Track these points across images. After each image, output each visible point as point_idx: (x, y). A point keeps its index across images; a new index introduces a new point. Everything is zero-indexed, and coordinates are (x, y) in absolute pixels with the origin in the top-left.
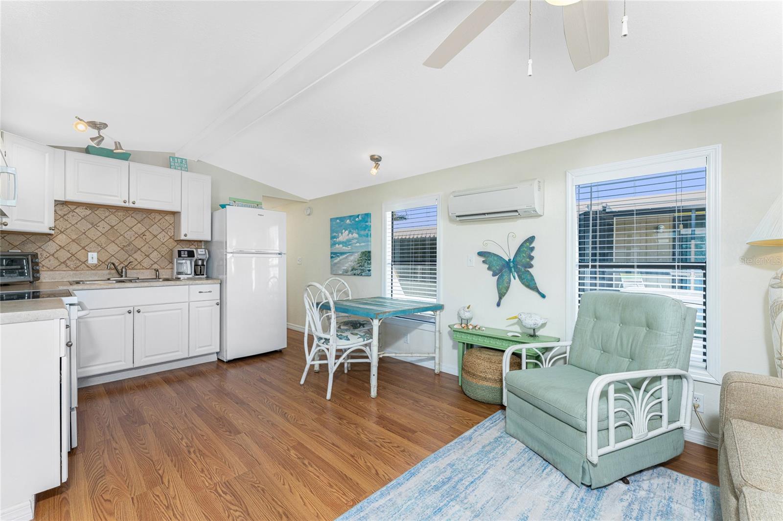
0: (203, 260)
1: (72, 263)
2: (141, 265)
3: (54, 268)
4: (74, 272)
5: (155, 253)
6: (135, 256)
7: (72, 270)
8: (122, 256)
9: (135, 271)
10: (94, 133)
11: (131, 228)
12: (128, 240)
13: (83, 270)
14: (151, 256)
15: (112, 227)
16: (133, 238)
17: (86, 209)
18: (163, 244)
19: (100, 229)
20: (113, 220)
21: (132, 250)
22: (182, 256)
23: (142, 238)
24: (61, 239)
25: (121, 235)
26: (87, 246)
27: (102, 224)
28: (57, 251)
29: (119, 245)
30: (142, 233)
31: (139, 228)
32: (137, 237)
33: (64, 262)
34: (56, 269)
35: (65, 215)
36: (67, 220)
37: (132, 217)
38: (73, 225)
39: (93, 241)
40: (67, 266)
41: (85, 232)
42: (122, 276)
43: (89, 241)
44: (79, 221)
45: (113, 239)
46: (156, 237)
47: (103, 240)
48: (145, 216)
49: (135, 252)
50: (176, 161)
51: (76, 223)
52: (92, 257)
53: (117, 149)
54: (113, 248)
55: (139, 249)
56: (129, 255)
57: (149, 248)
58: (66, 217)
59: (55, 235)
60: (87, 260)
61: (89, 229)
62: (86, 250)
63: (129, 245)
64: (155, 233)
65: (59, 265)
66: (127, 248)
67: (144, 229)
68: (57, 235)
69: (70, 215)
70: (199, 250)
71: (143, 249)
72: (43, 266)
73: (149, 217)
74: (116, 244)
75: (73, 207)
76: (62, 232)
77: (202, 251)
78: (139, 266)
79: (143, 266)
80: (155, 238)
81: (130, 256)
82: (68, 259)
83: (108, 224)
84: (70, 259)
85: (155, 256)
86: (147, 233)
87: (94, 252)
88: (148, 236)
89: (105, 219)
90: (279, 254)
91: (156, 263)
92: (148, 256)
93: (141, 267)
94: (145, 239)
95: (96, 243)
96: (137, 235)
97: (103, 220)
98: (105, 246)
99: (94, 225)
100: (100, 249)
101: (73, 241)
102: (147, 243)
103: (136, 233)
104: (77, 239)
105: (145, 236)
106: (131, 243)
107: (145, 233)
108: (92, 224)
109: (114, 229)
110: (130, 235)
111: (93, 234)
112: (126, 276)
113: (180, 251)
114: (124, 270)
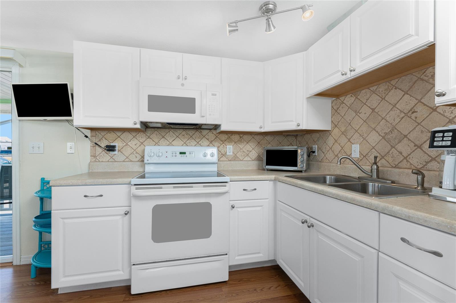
2: (407, 161)
3: (332, 161)
6: (400, 147)
9: (397, 170)
11: (394, 106)
12: (391, 124)
13: (348, 164)
14: (425, 146)
15: (373, 110)
16: (398, 120)
17: (351, 96)
19: (362, 115)
21: (396, 139)
23: (410, 117)
24: (336, 131)
25: (383, 119)
26: (351, 137)
27: (364, 109)
29: (380, 133)
30: (411, 110)
31: (407, 103)
32: (403, 117)
33: (336, 156)
35: (338, 108)
36: (339, 114)
38: (342, 117)
39: (356, 131)
41: (350, 123)
42: (372, 177)
43: (353, 132)
44: (346, 112)
47: (364, 128)
48: (415, 78)
49: (400, 142)
51: (345, 115)
52: (355, 150)
54: (374, 138)
55: (405, 136)
56: (391, 146)
58: (338, 110)
59: (332, 130)
60: (351, 154)
61: (353, 118)
62: (351, 142)
65: (334, 158)
67: (414, 102)
68: (333, 130)
69: (341, 108)
71: (411, 136)
72: (327, 158)
73: (422, 80)
74: (377, 132)
76: (336, 126)
79: (411, 164)
81: (393, 147)
83: (369, 107)
84: (340, 153)
87: (357, 143)
89: (366, 102)
94: (416, 118)
95: (359, 133)
96: (403, 115)
97: (365, 104)
98: (366, 135)
99: (357, 112)
100: (362, 139)
101: (343, 133)
102: (419, 124)
103: (401, 111)
104: (346, 131)
105: (414, 114)
106: (394, 128)
107: (415, 108)
108: (356, 112)
109: (375, 112)
110: (393, 116)
111: (357, 123)
112: (378, 177)
113: (433, 134)
114: (375, 168)
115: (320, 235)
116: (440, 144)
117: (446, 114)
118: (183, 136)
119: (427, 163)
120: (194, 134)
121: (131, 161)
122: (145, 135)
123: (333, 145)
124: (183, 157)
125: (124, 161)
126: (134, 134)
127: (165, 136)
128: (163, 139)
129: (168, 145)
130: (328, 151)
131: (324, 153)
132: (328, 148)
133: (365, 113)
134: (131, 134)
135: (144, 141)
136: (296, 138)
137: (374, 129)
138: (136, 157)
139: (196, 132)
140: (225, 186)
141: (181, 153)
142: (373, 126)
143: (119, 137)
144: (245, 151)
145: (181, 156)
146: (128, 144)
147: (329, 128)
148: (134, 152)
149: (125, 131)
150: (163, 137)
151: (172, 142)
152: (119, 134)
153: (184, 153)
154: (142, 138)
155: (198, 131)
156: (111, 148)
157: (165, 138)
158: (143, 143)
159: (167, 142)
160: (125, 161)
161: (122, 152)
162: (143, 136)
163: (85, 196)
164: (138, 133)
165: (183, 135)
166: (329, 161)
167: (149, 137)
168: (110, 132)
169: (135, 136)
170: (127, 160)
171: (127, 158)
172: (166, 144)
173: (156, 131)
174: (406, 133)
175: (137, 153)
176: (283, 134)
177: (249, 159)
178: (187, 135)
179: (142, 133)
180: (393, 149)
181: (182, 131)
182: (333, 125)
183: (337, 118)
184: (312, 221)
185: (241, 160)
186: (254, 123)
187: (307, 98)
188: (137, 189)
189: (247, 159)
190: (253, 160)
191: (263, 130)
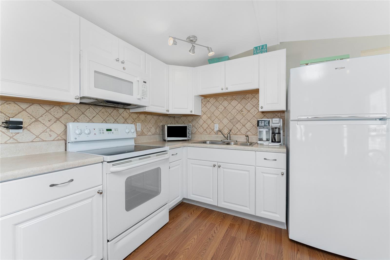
0: (279, 129)
1: (208, 130)
2: (240, 132)
3: (202, 133)
4: (209, 135)
5: (249, 123)
6: (237, 126)
7: (208, 134)
8: (230, 126)
9: (236, 136)
11: (235, 107)
12: (233, 115)
13: (212, 134)
14: (246, 126)
15: (225, 108)
16: (236, 114)
17: (214, 99)
18: (254, 116)
19: (220, 110)
20: (226, 103)
21: (235, 122)
22: (260, 125)
23: (241, 113)
24: (204, 117)
25: (230, 112)
26: (214, 120)
27: (221, 107)
28: (203, 123)
29: (229, 119)
30: (241, 110)
31: (239, 107)
32: (238, 113)
33: (205, 130)
34: (203, 133)
35: (206, 104)
36: (206, 107)
37: (235, 100)
38: (209, 109)
40: (207, 132)
41: (213, 112)
42: (228, 139)
43: (215, 117)
44: (211, 107)
45: (225, 115)
46: (249, 111)
47: (221, 116)
49: (237, 123)
50: (258, 49)
51: (210, 108)
52: (216, 127)
54: (225, 121)
55: (239, 121)
56: (234, 125)
57: (245, 120)
58: (206, 105)
60: (214, 129)
61: (215, 111)
62: (214, 123)
63: (233, 119)
64: (249, 109)
65: (204, 131)
66: (232, 121)
67: (242, 107)
68: (203, 115)
69: (207, 104)
70: (273, 119)
71: (241, 121)
72: (198, 132)
73: (245, 98)
74: (227, 118)
76: (205, 114)
77: (277, 121)
78: (239, 133)
79: (241, 133)
80: (249, 113)
81: (234, 126)
82: (207, 128)
83: (223, 106)
84: (208, 128)
85: (249, 125)
86: (244, 110)
87: (217, 123)
88: (245, 112)
90: (381, 119)
91: (249, 131)
93: (240, 134)
94: (243, 114)
95: (218, 118)
96: (238, 112)
97: (221, 104)
98: (222, 120)
99: (217, 108)
100: (220, 122)
101: (209, 118)
102: (244, 116)
103: (237, 110)
104: (211, 116)
105: (242, 112)
106: (234, 117)
107: (242, 110)
108: (216, 107)
109: (226, 109)
110: (234, 112)
111: (217, 113)
112: (230, 140)
113: (258, 121)
114: (229, 135)
115: (225, 170)
116: (261, 125)
117: (253, 114)
118: (103, 114)
119: (247, 132)
120: (112, 112)
121: (44, 141)
122: (62, 109)
123: (203, 124)
124: (110, 134)
125: (32, 142)
126: (47, 108)
127: (85, 112)
128: (83, 115)
129: (88, 122)
130: (199, 128)
131: (196, 128)
133: (221, 109)
134: (42, 107)
135: (61, 117)
136: (174, 119)
137: (226, 117)
138: (50, 136)
139: (113, 110)
140: (167, 153)
141: (107, 130)
143: (24, 110)
144: (148, 127)
145: (108, 133)
146: (39, 119)
147: (200, 115)
148: (48, 130)
149: (33, 104)
150: (83, 113)
151: (92, 118)
152: (24, 106)
153: (111, 130)
154: (58, 113)
155: (116, 110)
156: (15, 125)
157: (85, 115)
158: (59, 119)
159: (88, 118)
160: (34, 141)
161: (29, 130)
162: (59, 111)
164: (53, 107)
165: (103, 112)
166: (200, 133)
167: (67, 113)
168: (8, 102)
169: (49, 110)
170: (38, 139)
171: (37, 137)
172: (86, 120)
173: (75, 107)
174: (239, 120)
175: (51, 131)
176: (168, 116)
177: (151, 134)
178: (106, 112)
179: (58, 108)
180: (234, 127)
181: (102, 109)
182: (203, 113)
183: (205, 109)
184: (219, 164)
185: (146, 135)
186: (164, 107)
187: (195, 96)
188: (113, 165)
189: (150, 133)
190: (153, 135)
191: (168, 113)
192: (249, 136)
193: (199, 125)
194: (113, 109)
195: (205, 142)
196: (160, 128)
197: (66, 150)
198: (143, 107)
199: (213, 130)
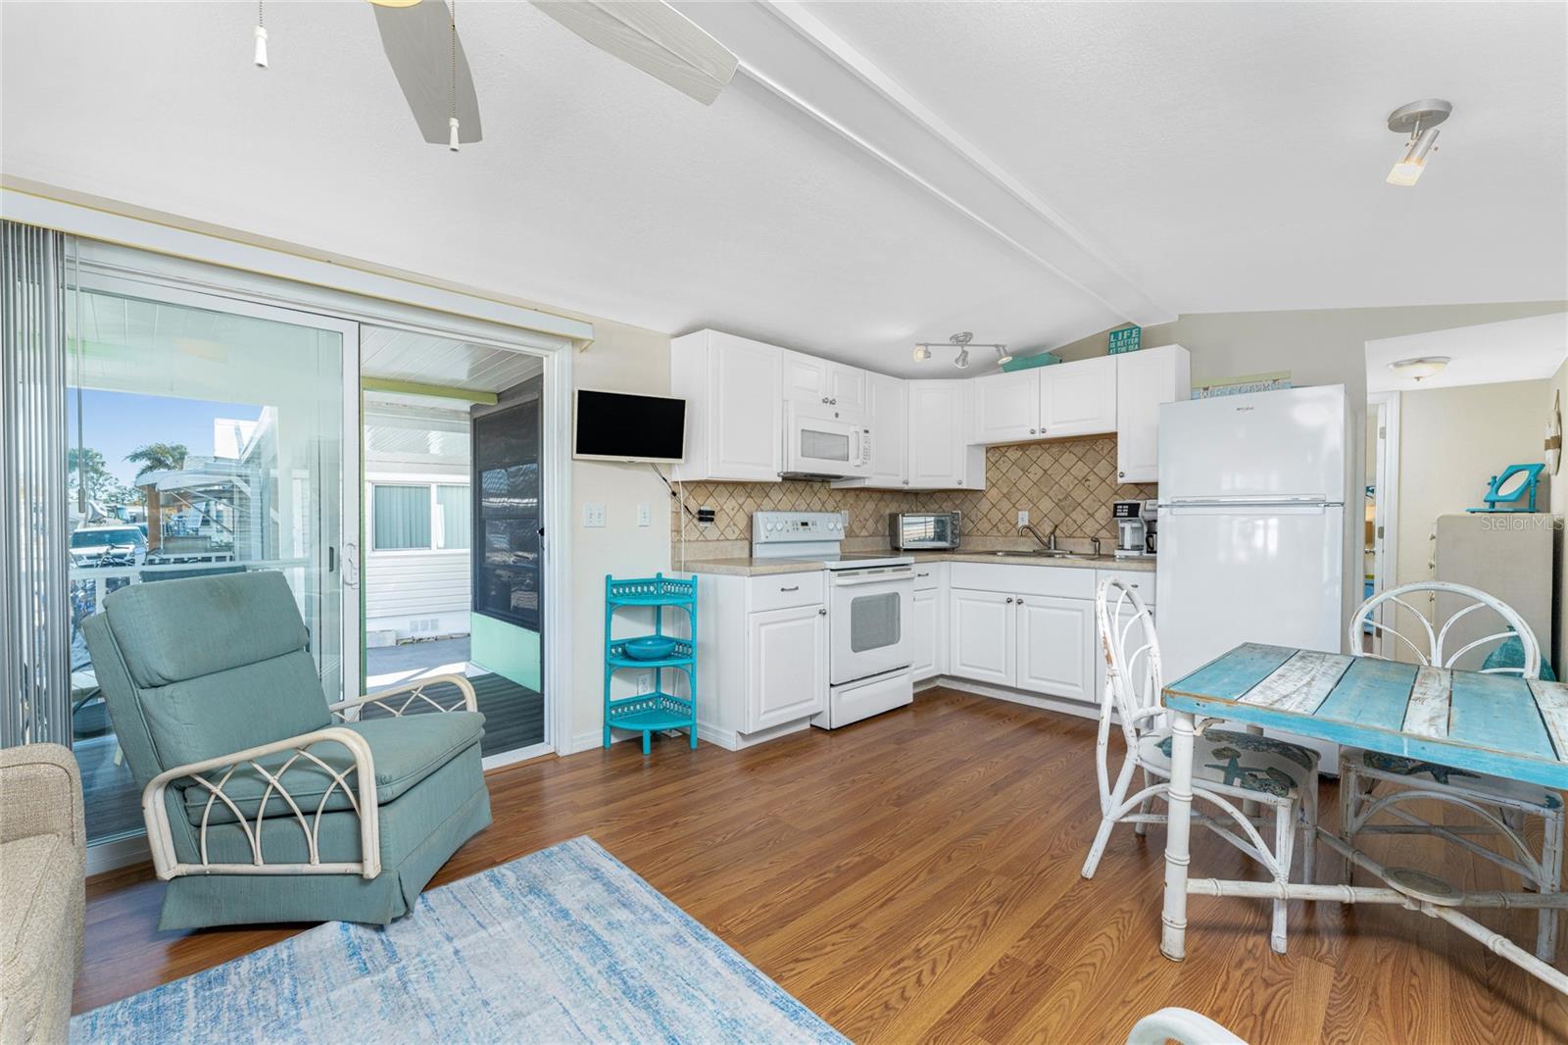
1: (1003, 526)
2: (1081, 530)
3: (987, 533)
4: (1004, 537)
6: (1074, 515)
8: (1057, 516)
9: (1071, 540)
10: (958, 351)
11: (1069, 471)
12: (1065, 490)
13: (1012, 536)
14: (1097, 515)
15: (1046, 472)
16: (1072, 486)
19: (1031, 476)
20: (1046, 460)
21: (1070, 506)
22: (1118, 514)
23: (1084, 485)
24: (994, 493)
25: (1056, 483)
26: (1017, 502)
27: (1034, 469)
28: (990, 509)
29: (1054, 499)
30: (1084, 477)
31: (1080, 470)
32: (1077, 484)
33: (995, 526)
34: (989, 534)
35: (997, 462)
36: (998, 469)
37: (1070, 452)
38: (1004, 474)
39: (1024, 494)
40: (999, 531)
41: (1016, 483)
42: (1050, 548)
43: (1019, 495)
44: (1010, 468)
47: (1034, 492)
48: (1088, 447)
49: (1074, 509)
50: (1120, 338)
51: (1008, 471)
52: (1022, 519)
53: (1001, 357)
54: (1046, 505)
55: (1079, 504)
56: (1065, 514)
57: (1094, 501)
58: (997, 465)
59: (988, 490)
60: (1017, 523)
61: (1020, 478)
62: (1016, 508)
64: (1103, 476)
65: (992, 529)
66: (1063, 503)
67: (1087, 470)
69: (1001, 462)
70: (1148, 502)
71: (1085, 505)
72: (978, 529)
73: (1094, 450)
74: (1050, 497)
75: (1003, 450)
76: (994, 485)
78: (1078, 533)
79: (1083, 533)
80: (1104, 484)
81: (1067, 515)
82: (999, 521)
83: (1041, 467)
84: (1001, 521)
86: (1091, 477)
87: (1025, 510)
88: (1094, 481)
89: (1037, 461)
92: (1092, 515)
93: (1079, 536)
94: (1088, 486)
95: (1027, 497)
96: (1077, 482)
98: (1037, 501)
99: (1025, 471)
100: (1032, 505)
101: (1004, 496)
102: (1091, 493)
103: (1075, 478)
104: (1008, 493)
105: (1087, 482)
106: (1068, 495)
108: (1022, 470)
109: (1048, 474)
110: (1067, 482)
111: (1025, 484)
112: (1055, 548)
113: (1116, 505)
114: (1052, 538)
115: (1031, 609)
116: (1121, 514)
119: (1099, 531)
120: (804, 490)
121: (727, 540)
122: (745, 490)
123: (988, 512)
124: (805, 531)
125: (719, 540)
126: (731, 489)
127: (770, 493)
128: (767, 498)
130: (981, 520)
131: (973, 522)
132: (980, 515)
133: (1036, 474)
135: (744, 503)
136: (916, 498)
137: (1046, 494)
138: (734, 532)
139: (806, 487)
140: (910, 569)
141: (803, 524)
142: (1045, 491)
143: (711, 494)
146: (724, 507)
147: (981, 485)
148: (731, 523)
150: (767, 495)
151: (779, 503)
152: (711, 488)
153: (807, 524)
154: (741, 496)
155: (809, 485)
156: (706, 516)
157: (770, 497)
158: (742, 506)
159: (773, 503)
161: (718, 522)
162: (742, 492)
163: (783, 590)
167: (750, 496)
170: (722, 537)
174: (1080, 501)
175: (734, 524)
177: (866, 534)
180: (1067, 517)
182: (989, 483)
183: (995, 475)
184: (1020, 597)
185: (857, 536)
186: (898, 475)
187: (969, 446)
188: (839, 575)
189: (864, 533)
190: (871, 536)
191: (906, 487)
192: (1101, 541)
193: (980, 514)
194: (805, 483)
195: (994, 553)
196: (885, 520)
197: (751, 556)
198: (860, 478)
199: (1014, 526)
